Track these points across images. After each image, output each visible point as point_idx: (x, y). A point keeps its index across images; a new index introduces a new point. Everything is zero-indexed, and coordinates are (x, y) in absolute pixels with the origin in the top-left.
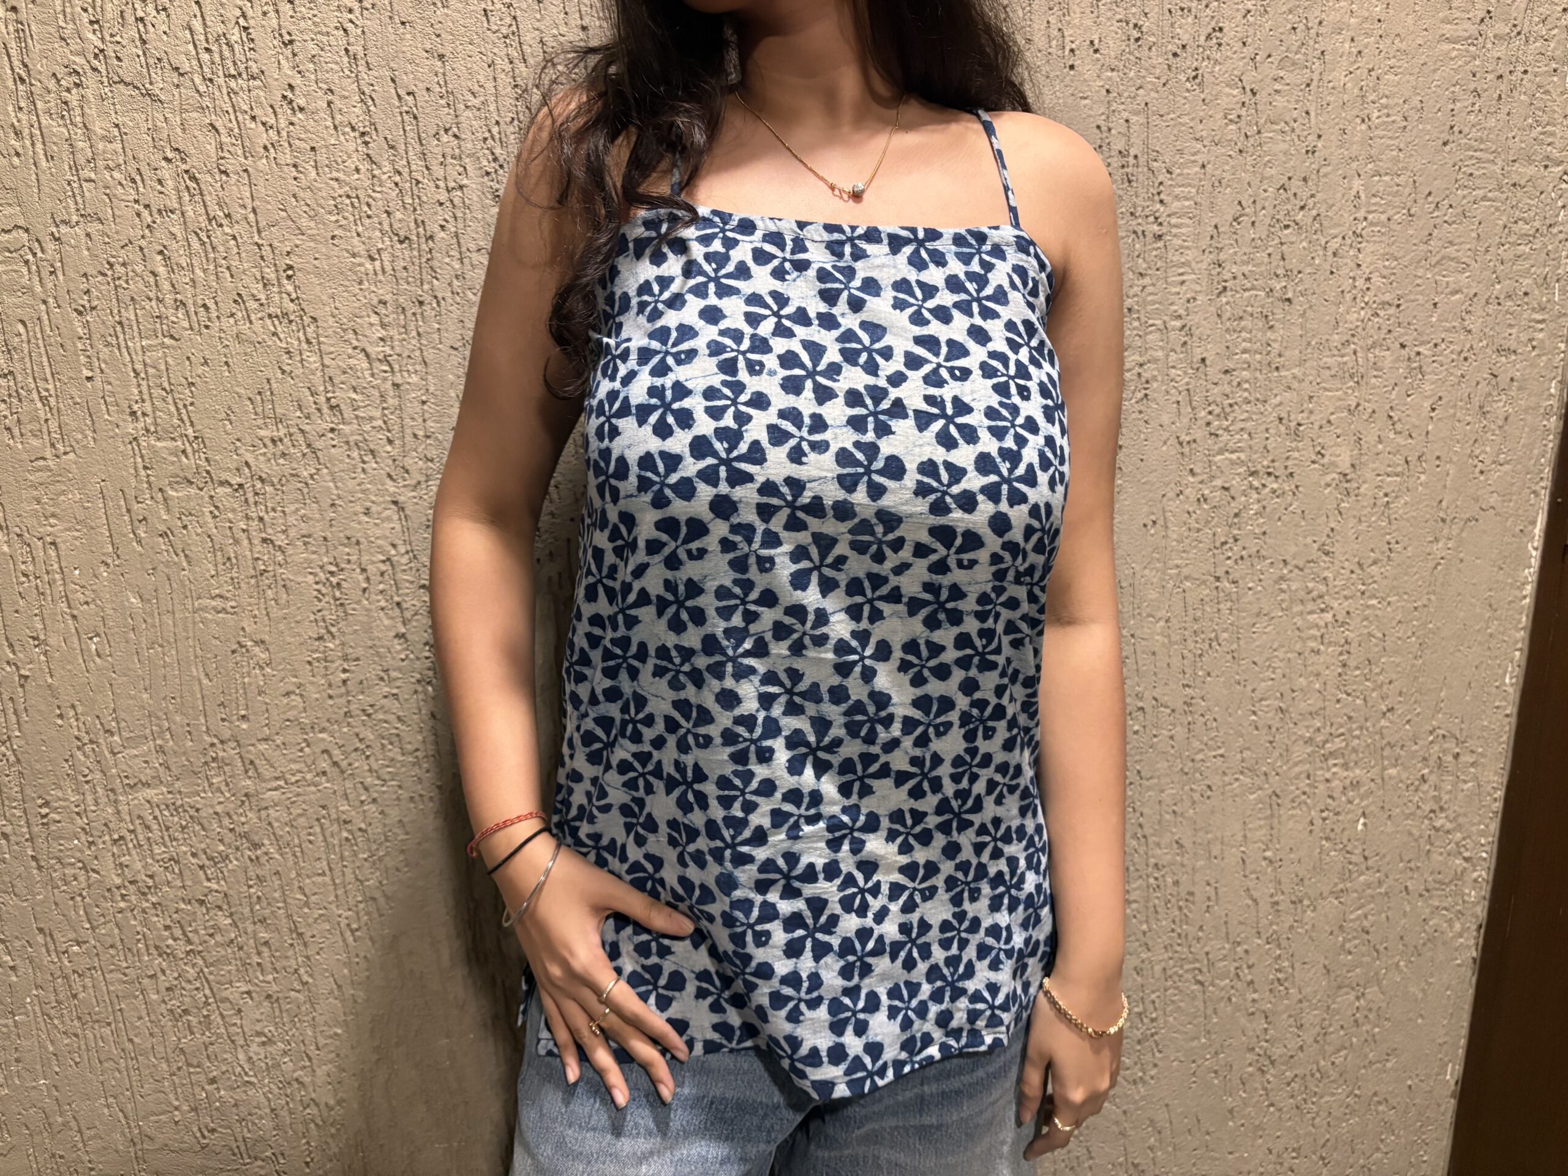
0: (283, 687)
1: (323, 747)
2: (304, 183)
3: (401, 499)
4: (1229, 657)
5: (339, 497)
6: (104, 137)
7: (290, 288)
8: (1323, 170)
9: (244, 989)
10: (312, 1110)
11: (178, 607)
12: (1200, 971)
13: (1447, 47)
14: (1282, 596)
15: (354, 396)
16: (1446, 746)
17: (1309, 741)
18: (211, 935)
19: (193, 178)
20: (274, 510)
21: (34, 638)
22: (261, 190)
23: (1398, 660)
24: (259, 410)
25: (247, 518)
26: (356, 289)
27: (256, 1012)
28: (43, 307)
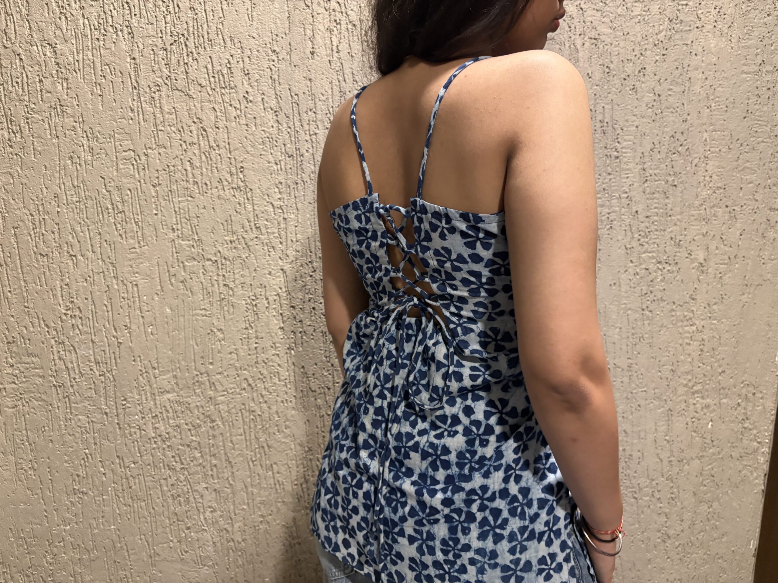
0: (229, 350)
1: (245, 377)
2: (250, 132)
3: (285, 268)
4: (648, 345)
5: (258, 267)
6: (168, 113)
7: (241, 176)
8: (690, 129)
9: (205, 486)
10: (232, 544)
11: (186, 314)
12: (635, 493)
13: (745, 76)
14: (673, 318)
15: (266, 223)
16: (749, 389)
17: (685, 386)
18: (192, 461)
19: (205, 130)
20: (230, 272)
21: (125, 326)
22: (232, 135)
23: (726, 348)
24: (226, 228)
25: (218, 275)
26: (269, 177)
27: (209, 496)
28: (139, 184)
